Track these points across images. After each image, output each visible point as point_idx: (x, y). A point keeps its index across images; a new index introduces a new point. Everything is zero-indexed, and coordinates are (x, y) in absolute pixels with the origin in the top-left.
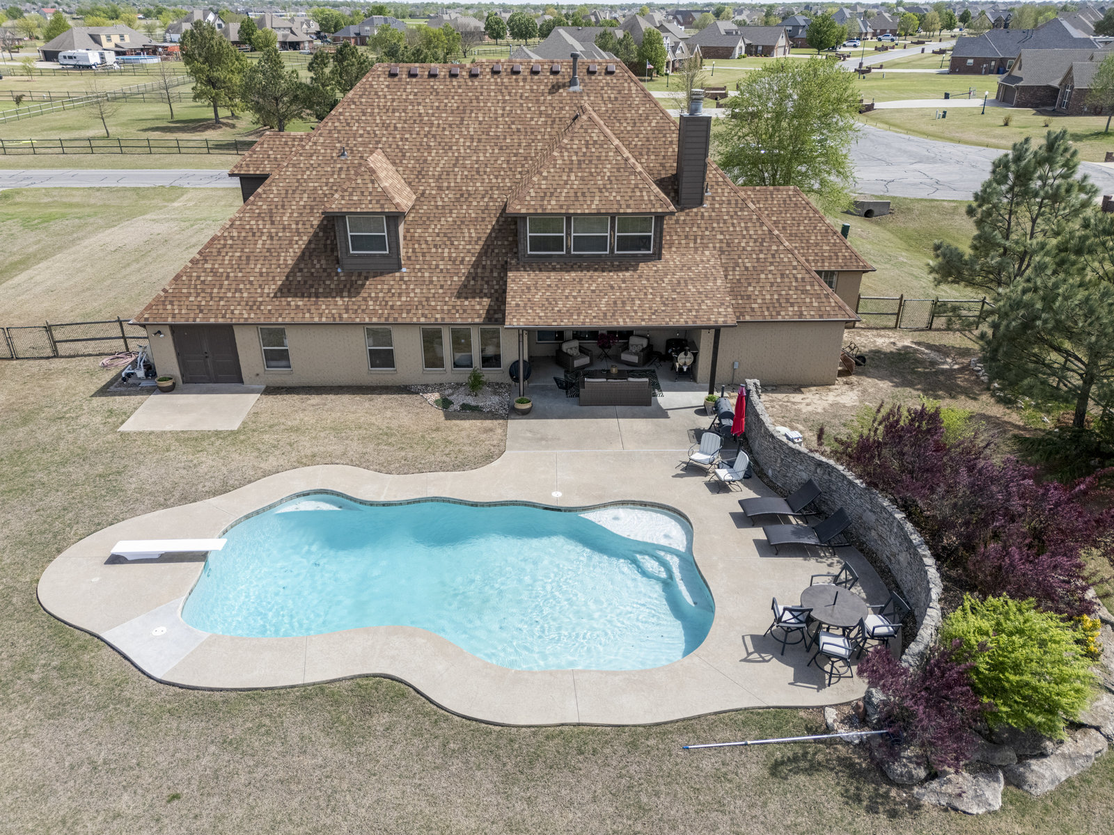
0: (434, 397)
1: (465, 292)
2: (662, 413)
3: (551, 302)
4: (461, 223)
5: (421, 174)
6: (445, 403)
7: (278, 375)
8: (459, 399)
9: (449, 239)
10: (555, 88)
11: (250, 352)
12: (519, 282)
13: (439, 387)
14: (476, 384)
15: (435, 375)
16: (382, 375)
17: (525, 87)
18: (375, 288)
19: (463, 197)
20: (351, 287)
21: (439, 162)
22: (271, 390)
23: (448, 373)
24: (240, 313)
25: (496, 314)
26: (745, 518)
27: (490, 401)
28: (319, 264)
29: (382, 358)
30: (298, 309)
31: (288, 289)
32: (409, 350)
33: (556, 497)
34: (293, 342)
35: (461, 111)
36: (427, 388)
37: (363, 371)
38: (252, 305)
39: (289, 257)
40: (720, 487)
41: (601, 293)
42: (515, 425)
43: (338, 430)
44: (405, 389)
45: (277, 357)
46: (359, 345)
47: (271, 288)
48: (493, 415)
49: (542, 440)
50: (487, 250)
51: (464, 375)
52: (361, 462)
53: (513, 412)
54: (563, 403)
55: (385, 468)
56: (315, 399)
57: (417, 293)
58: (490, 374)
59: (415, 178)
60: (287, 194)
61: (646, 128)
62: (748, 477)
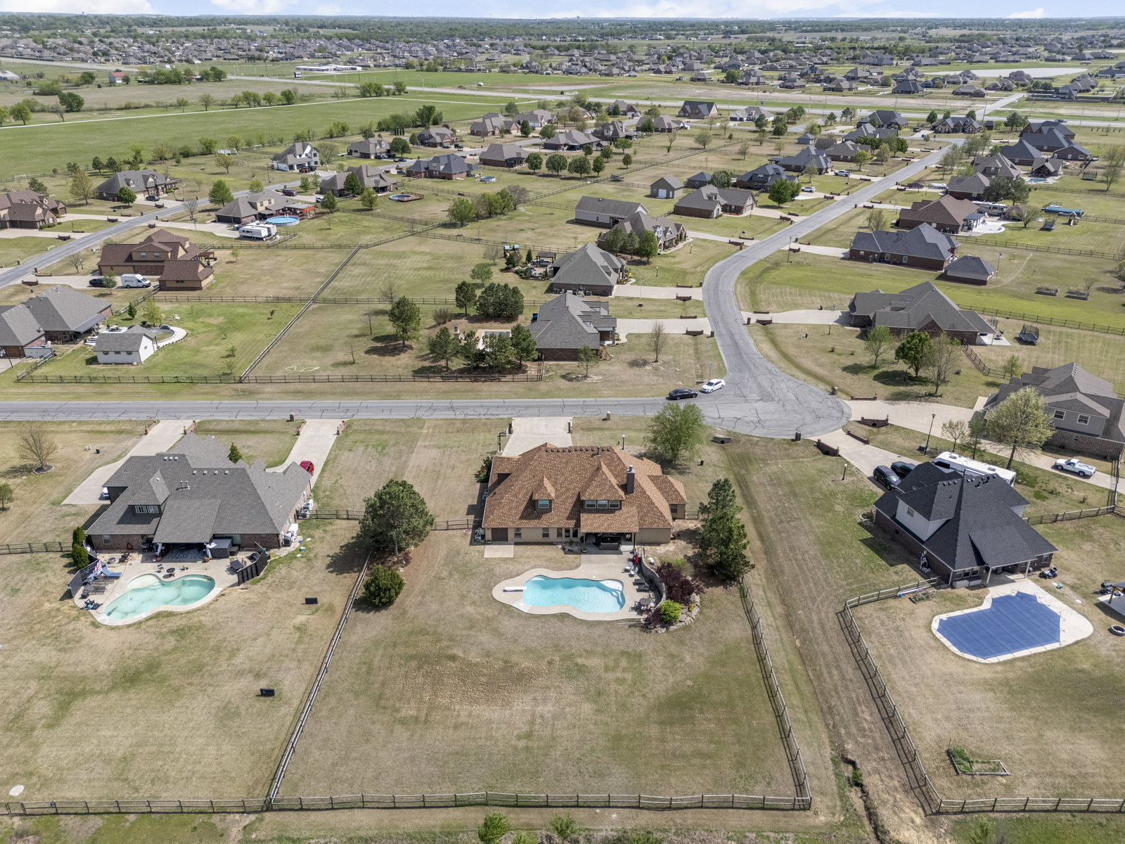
0: (560, 546)
1: (569, 518)
2: (621, 553)
3: (592, 524)
4: (567, 498)
5: (556, 483)
6: (564, 549)
7: (518, 540)
8: (567, 548)
9: (564, 503)
10: (593, 456)
11: (511, 535)
12: (584, 516)
13: (561, 543)
14: (571, 543)
15: (560, 540)
16: (546, 540)
17: (584, 455)
18: (545, 517)
19: (568, 490)
20: (538, 517)
21: (561, 479)
22: (516, 544)
23: (564, 539)
24: (510, 525)
25: (578, 524)
26: (635, 583)
27: (575, 548)
28: (530, 510)
29: (546, 535)
30: (525, 524)
31: (522, 518)
32: (553, 535)
33: (594, 578)
34: (522, 532)
35: (566, 463)
36: (557, 543)
37: (541, 539)
38: (513, 522)
39: (522, 508)
40: (631, 576)
41: (605, 521)
42: (583, 556)
43: (538, 557)
44: (551, 544)
45: (518, 535)
46: (541, 532)
47: (518, 517)
48: (577, 553)
49: (590, 562)
50: (574, 506)
51: (568, 539)
52: (547, 567)
53: (581, 552)
54: (594, 549)
55: (553, 569)
56: (529, 547)
57: (556, 519)
58: (575, 539)
59: (554, 484)
60: (520, 489)
61: (618, 469)
62: (638, 573)
